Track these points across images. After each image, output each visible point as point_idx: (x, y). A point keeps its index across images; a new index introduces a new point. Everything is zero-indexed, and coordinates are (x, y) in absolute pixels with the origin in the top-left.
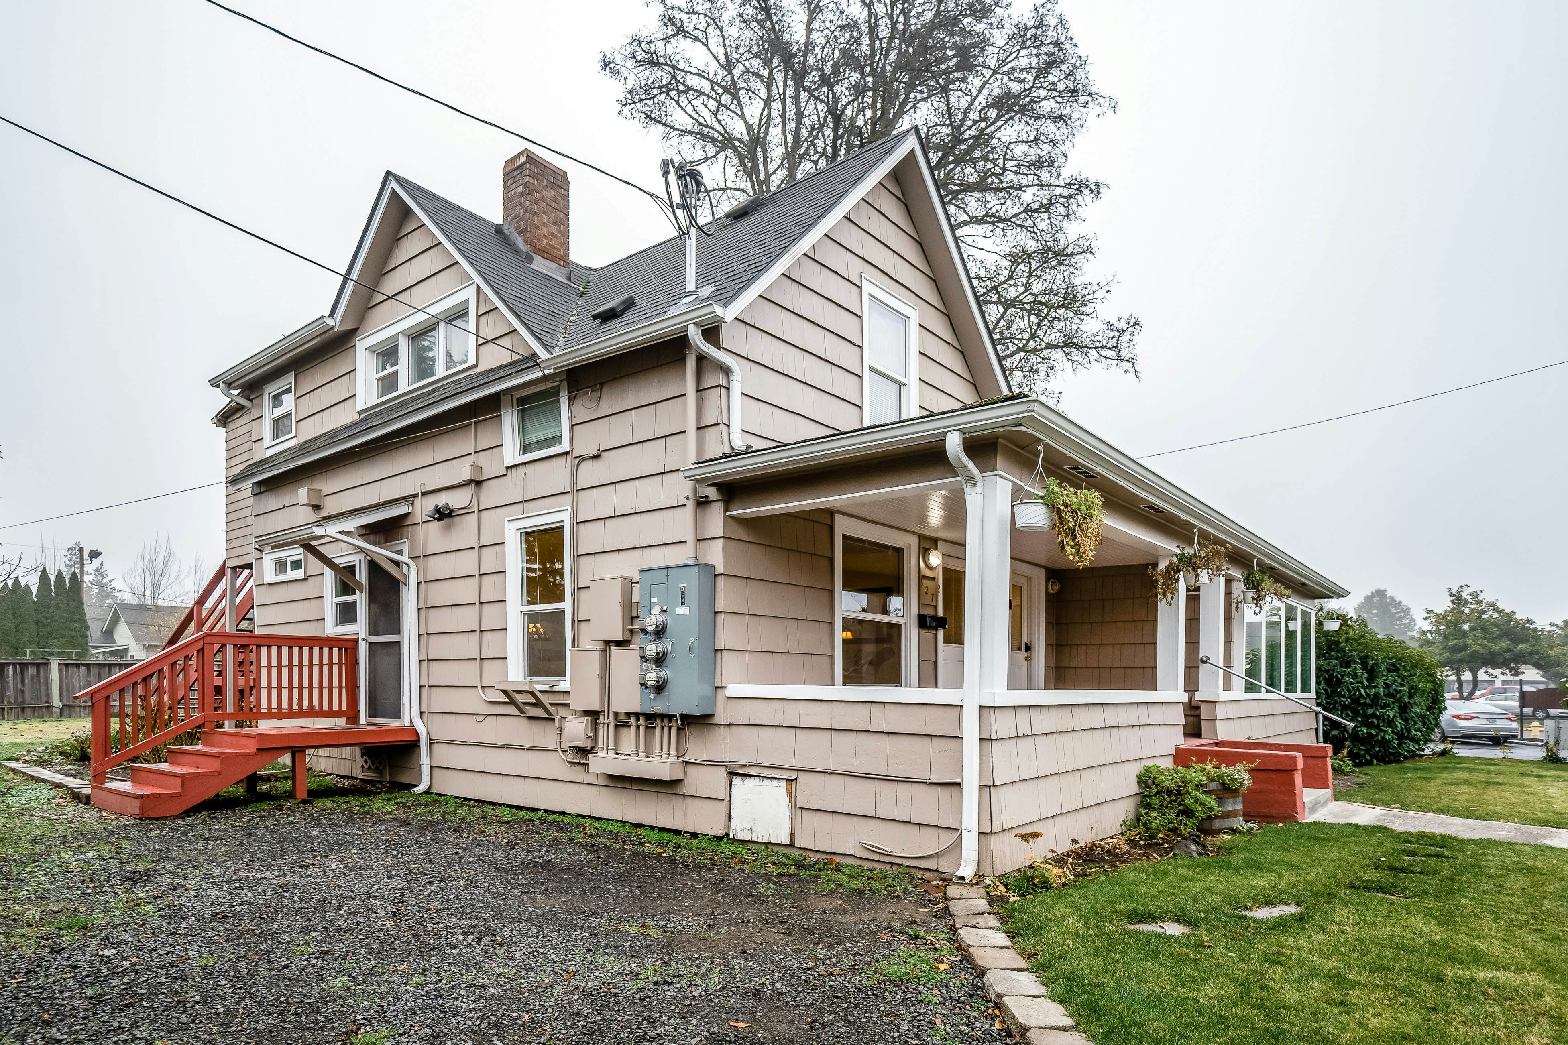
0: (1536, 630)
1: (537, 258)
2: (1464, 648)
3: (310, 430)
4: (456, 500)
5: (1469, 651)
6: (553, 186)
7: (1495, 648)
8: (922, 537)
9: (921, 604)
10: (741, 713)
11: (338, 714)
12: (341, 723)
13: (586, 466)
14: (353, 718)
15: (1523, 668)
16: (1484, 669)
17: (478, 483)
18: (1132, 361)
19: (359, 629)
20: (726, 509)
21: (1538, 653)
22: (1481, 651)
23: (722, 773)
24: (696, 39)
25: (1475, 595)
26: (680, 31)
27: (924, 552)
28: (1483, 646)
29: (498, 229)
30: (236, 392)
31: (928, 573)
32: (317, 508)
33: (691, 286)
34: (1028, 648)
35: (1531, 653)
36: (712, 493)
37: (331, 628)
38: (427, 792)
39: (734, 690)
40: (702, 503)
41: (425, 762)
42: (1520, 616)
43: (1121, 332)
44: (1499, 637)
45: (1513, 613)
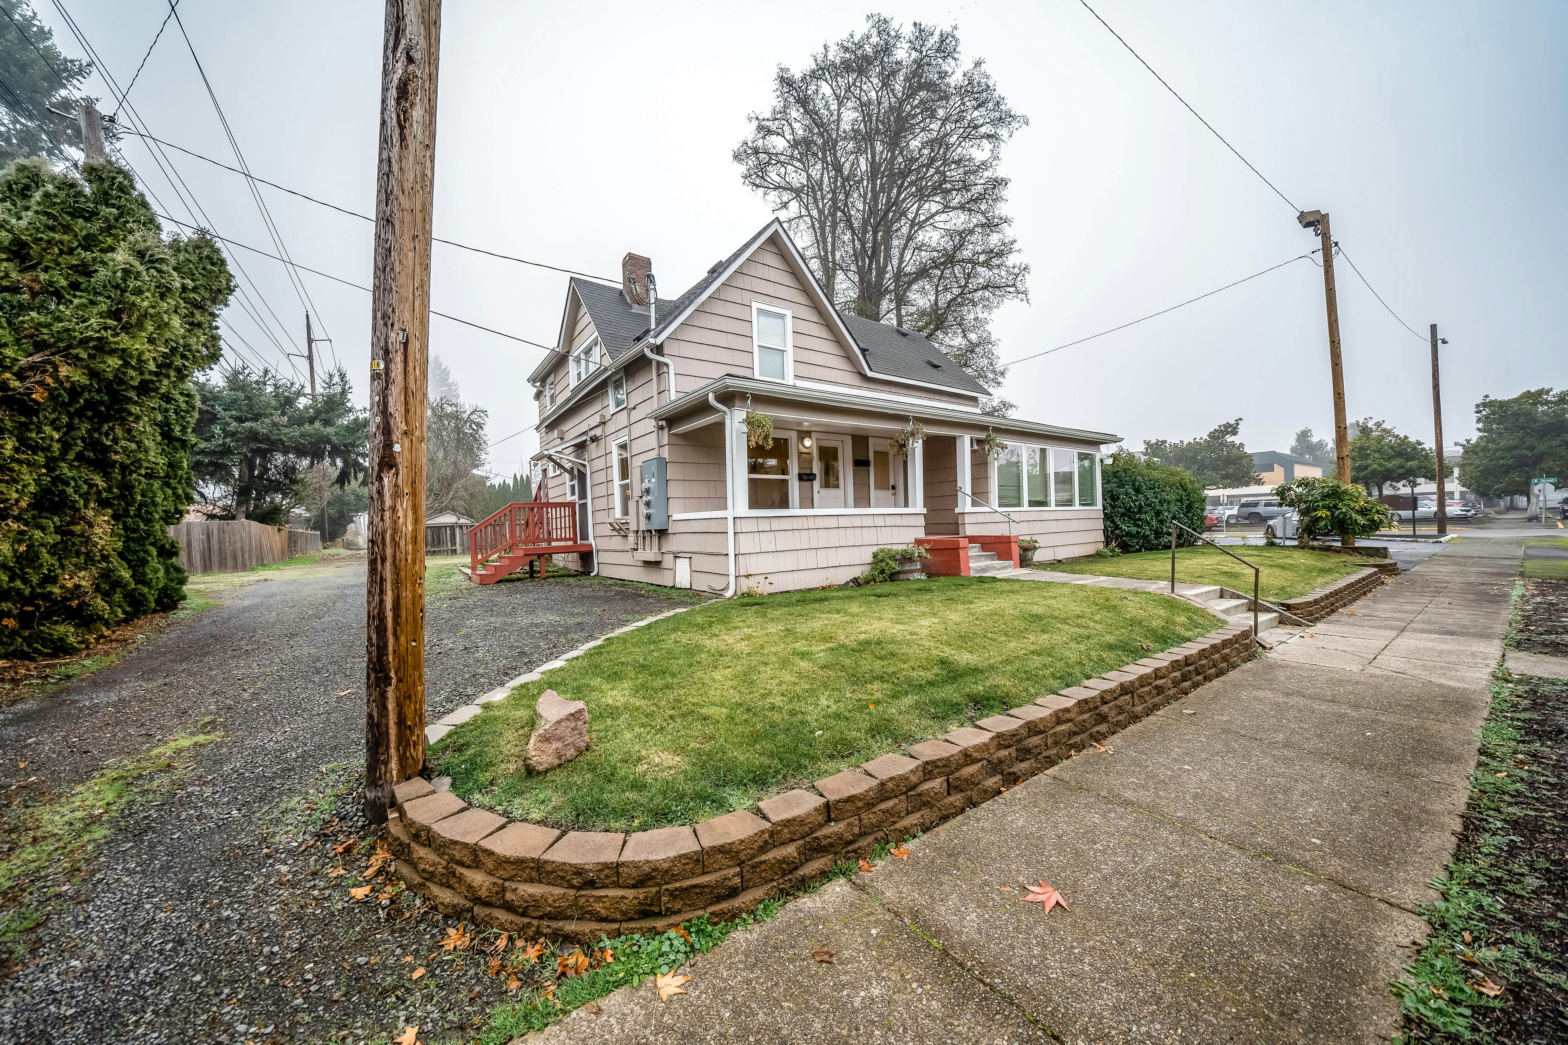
0: (1423, 449)
1: (635, 306)
2: (1366, 467)
3: (560, 400)
4: (598, 432)
5: (1370, 469)
6: (643, 267)
7: (1389, 465)
8: (799, 432)
9: (800, 468)
10: (682, 527)
11: (570, 539)
12: (570, 543)
13: (633, 412)
14: (575, 542)
15: (1420, 480)
16: (1389, 483)
17: (604, 423)
18: (1025, 293)
19: (576, 498)
20: (670, 430)
21: (1425, 468)
22: (1379, 469)
23: (672, 556)
24: (778, 134)
25: (1378, 425)
26: (769, 132)
27: (801, 439)
28: (1380, 465)
29: (621, 293)
30: (538, 384)
31: (805, 450)
32: (562, 439)
33: (653, 327)
34: (893, 488)
35: (1420, 468)
36: (664, 423)
37: (569, 498)
38: (598, 574)
39: (676, 517)
40: (661, 428)
41: (595, 560)
42: (1412, 439)
43: (1017, 275)
44: (1393, 457)
45: (1406, 437)
